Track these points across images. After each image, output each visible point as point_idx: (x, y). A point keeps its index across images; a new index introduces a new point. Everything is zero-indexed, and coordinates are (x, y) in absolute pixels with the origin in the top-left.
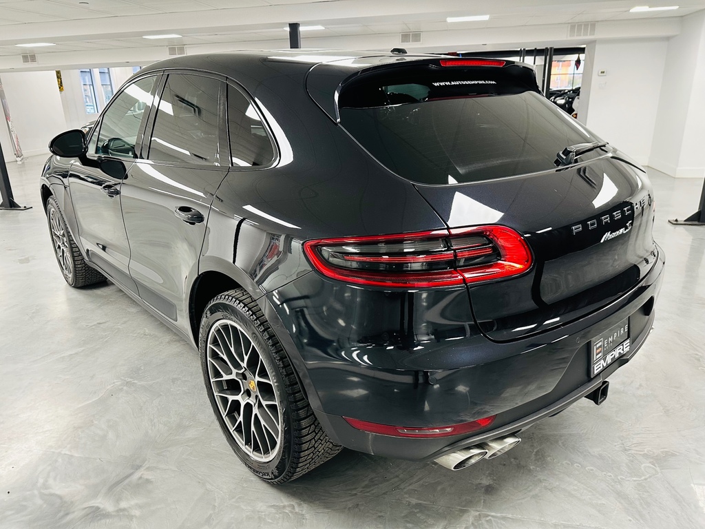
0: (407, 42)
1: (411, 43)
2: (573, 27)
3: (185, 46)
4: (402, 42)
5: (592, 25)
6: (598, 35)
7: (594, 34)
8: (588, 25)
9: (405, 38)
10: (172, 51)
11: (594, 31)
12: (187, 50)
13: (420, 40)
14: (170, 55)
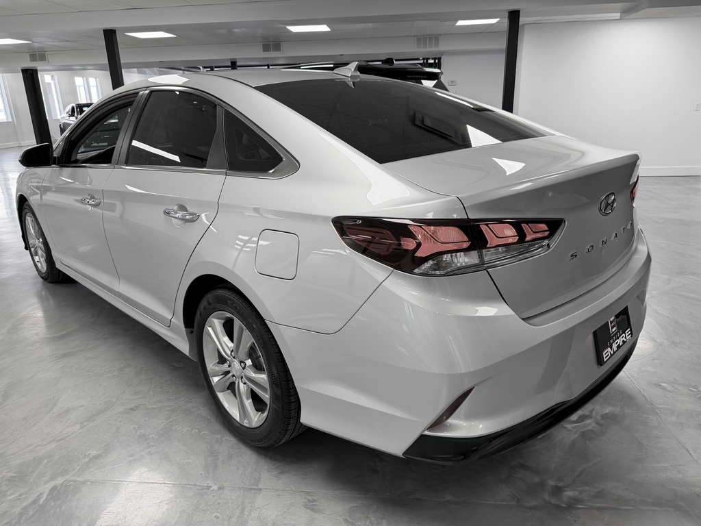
0: (268, 51)
1: (272, 52)
2: (418, 39)
3: (46, 53)
4: (264, 51)
5: (434, 38)
6: (443, 47)
7: (438, 47)
8: (432, 38)
9: (266, 48)
10: (33, 57)
11: (438, 43)
12: (49, 57)
13: (280, 50)
14: (31, 61)
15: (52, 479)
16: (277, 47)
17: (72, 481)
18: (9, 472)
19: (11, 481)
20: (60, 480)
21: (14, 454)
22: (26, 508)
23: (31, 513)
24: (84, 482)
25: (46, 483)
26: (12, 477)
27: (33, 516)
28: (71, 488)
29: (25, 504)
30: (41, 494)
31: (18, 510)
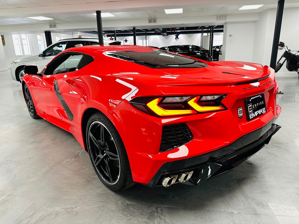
1: (152, 23)
2: (217, 17)
3: (57, 24)
4: (149, 23)
5: (224, 16)
6: (228, 20)
7: (226, 20)
9: (150, 21)
10: (51, 26)
11: (226, 18)
12: (57, 26)
13: (156, 22)
14: (50, 28)
16: (155, 21)
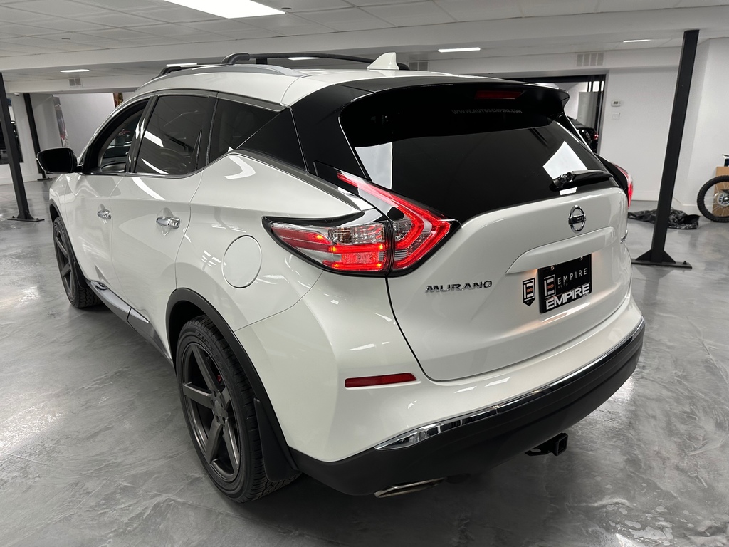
2: (580, 57)
5: (598, 55)
7: (601, 64)
8: (596, 54)
11: (602, 60)
15: (156, 495)
16: (424, 65)
17: (173, 500)
18: (125, 481)
19: (125, 489)
20: (164, 497)
21: (131, 464)
22: (132, 520)
23: (135, 525)
24: (183, 504)
25: (151, 498)
26: (125, 486)
27: (136, 528)
28: (172, 507)
29: (132, 515)
30: (146, 508)
31: (125, 519)
